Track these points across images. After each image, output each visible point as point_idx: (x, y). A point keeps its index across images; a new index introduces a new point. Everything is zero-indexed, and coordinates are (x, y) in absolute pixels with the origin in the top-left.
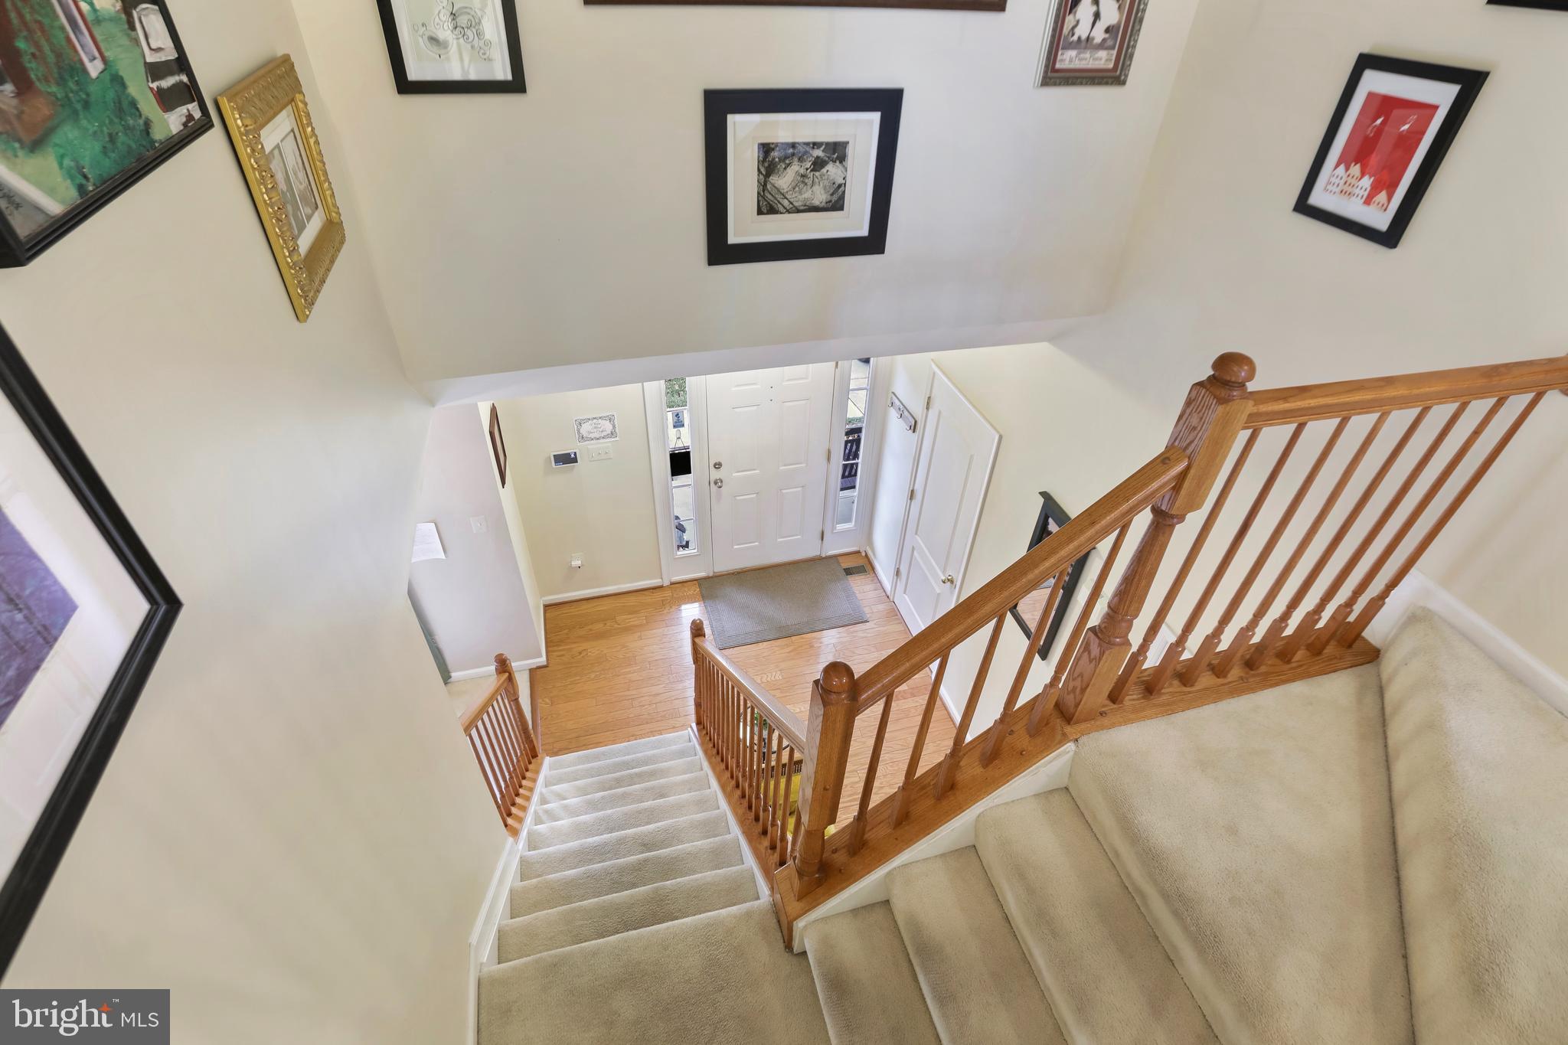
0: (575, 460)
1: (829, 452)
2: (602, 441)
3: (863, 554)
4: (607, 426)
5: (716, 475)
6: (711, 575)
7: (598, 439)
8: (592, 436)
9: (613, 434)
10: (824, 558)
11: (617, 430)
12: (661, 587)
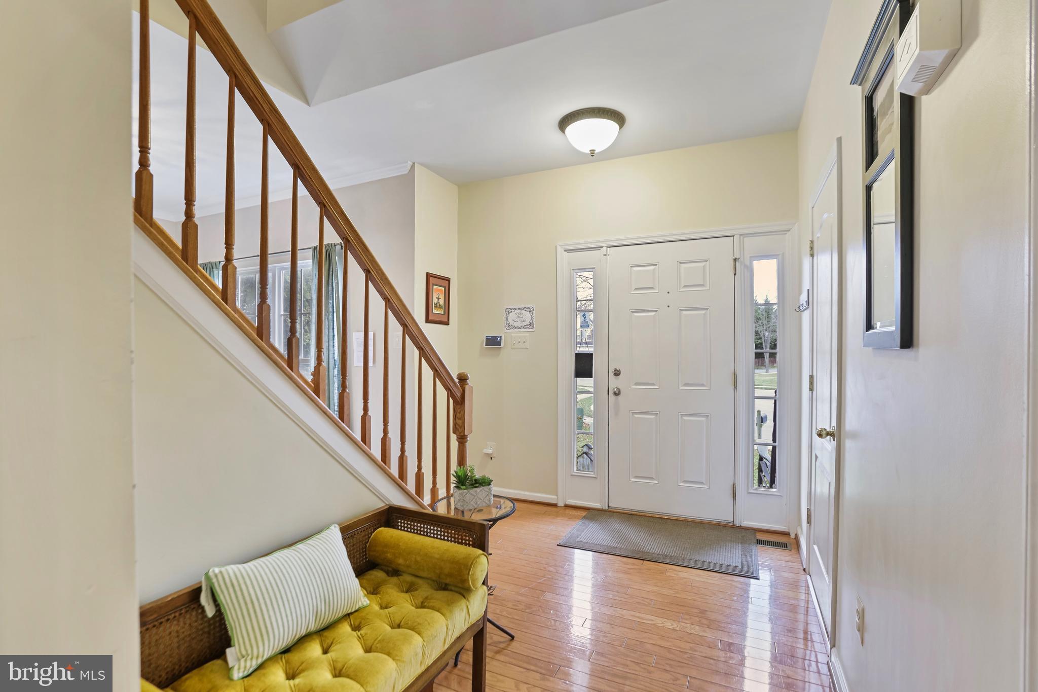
0: (499, 343)
1: (735, 375)
2: (522, 330)
3: (793, 536)
4: (527, 316)
5: (615, 383)
6: (605, 507)
7: (520, 328)
8: (516, 324)
9: (531, 325)
10: (737, 527)
11: (534, 322)
12: (555, 505)
